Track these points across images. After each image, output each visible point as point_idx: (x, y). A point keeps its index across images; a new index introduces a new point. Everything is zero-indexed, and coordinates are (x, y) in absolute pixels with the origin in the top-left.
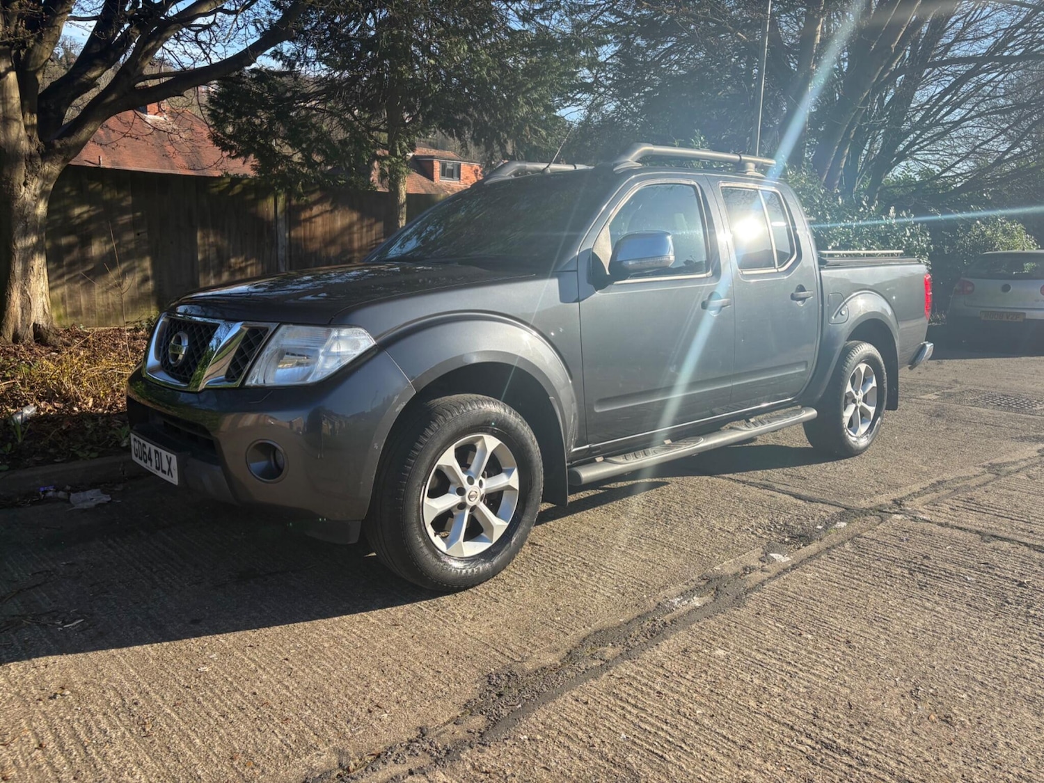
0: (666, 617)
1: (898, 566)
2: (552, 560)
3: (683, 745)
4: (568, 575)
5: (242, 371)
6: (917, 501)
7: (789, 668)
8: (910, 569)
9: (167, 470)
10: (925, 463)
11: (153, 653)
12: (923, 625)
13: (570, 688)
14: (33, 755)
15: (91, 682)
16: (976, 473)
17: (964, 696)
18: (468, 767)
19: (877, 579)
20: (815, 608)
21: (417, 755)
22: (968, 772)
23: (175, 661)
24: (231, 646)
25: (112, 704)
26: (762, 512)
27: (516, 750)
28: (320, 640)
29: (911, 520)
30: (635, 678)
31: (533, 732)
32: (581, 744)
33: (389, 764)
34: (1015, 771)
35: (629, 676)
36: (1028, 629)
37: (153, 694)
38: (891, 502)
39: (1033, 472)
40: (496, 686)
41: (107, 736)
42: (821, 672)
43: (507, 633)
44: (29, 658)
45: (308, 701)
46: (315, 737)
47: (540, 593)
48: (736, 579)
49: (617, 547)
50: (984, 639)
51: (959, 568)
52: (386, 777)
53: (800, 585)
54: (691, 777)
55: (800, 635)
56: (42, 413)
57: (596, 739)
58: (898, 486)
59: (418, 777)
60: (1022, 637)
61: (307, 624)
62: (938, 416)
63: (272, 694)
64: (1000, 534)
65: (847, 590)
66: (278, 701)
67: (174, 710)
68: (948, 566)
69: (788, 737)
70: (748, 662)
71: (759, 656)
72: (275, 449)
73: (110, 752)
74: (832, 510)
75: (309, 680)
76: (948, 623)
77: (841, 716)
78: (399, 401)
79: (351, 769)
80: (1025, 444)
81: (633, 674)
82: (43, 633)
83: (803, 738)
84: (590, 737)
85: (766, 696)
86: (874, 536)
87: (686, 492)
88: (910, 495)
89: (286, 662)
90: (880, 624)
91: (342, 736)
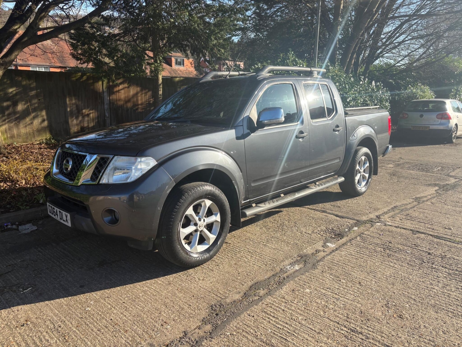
0: (284, 275)
1: (379, 247)
2: (235, 250)
3: (294, 334)
4: (242, 257)
5: (98, 177)
6: (386, 216)
7: (336, 296)
8: (384, 248)
9: (65, 220)
10: (389, 198)
12: (390, 274)
13: (246, 310)
15: (39, 317)
16: (410, 202)
17: (407, 306)
19: (371, 253)
20: (346, 268)
21: (184, 344)
22: (409, 339)
23: (75, 306)
24: (99, 297)
25: (49, 327)
26: (322, 223)
27: (225, 339)
28: (138, 293)
30: (273, 304)
34: (428, 338)
35: (271, 303)
36: (432, 274)
37: (67, 322)
39: (433, 201)
41: (49, 342)
43: (218, 285)
44: (10, 307)
45: (135, 322)
46: (140, 338)
48: (313, 256)
49: (262, 243)
50: (414, 279)
53: (339, 258)
55: (340, 281)
56: (2, 188)
58: (378, 209)
60: (430, 278)
61: (131, 285)
62: (394, 175)
63: (119, 320)
64: (420, 231)
65: (358, 259)
67: (77, 329)
68: (399, 246)
69: (337, 327)
70: (319, 294)
71: (324, 291)
72: (114, 211)
74: (352, 222)
75: (135, 312)
76: (400, 273)
77: (358, 317)
80: (430, 187)
81: (272, 302)
82: (15, 295)
83: (343, 328)
84: (256, 332)
85: (327, 309)
86: (369, 233)
87: (290, 215)
88: (383, 213)
89: (124, 304)
90: (373, 274)
91: (151, 337)
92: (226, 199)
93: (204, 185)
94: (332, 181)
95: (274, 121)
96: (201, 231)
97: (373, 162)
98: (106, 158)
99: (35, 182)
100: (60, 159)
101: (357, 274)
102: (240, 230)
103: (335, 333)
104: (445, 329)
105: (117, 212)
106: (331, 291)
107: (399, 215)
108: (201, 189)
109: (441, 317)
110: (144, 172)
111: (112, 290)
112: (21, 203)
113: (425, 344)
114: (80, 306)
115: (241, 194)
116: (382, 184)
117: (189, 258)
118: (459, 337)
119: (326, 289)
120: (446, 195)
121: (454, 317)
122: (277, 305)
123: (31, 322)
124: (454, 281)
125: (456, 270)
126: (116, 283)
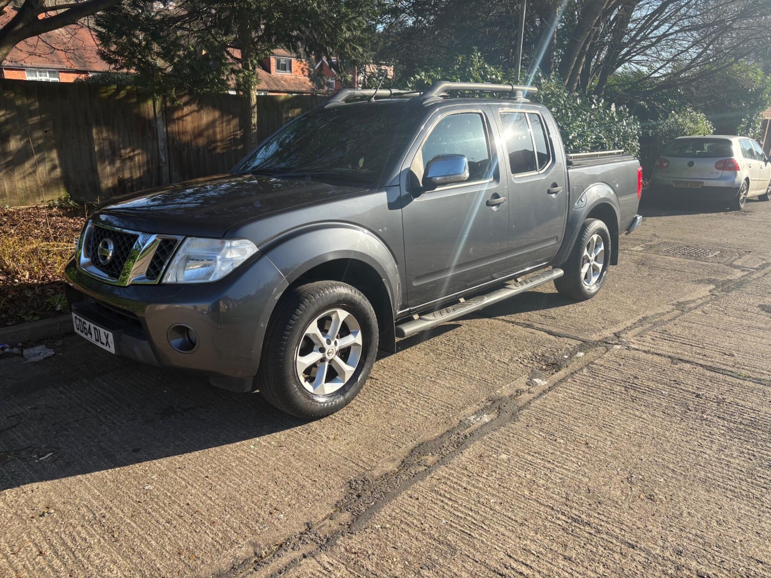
0: (466, 431)
1: (618, 385)
3: (483, 526)
4: (397, 401)
6: (630, 334)
7: (549, 465)
8: (626, 387)
10: (634, 304)
11: (109, 477)
12: (635, 428)
13: (406, 488)
14: (37, 560)
16: (668, 310)
17: (662, 480)
18: (343, 550)
20: (565, 420)
23: (127, 482)
24: (165, 468)
25: (87, 518)
27: (374, 536)
28: (229, 461)
29: (626, 349)
30: (448, 479)
31: (383, 522)
32: (417, 529)
33: (289, 551)
34: (694, 532)
35: (445, 477)
37: (115, 509)
38: (613, 335)
39: (706, 308)
40: (355, 489)
41: (87, 543)
42: (570, 467)
43: (359, 448)
44: (18, 486)
45: (227, 508)
46: (235, 534)
47: (379, 416)
49: (429, 378)
50: (674, 438)
51: (657, 385)
52: (288, 560)
53: (555, 403)
54: (489, 548)
55: (556, 440)
57: (426, 525)
58: (617, 322)
59: (310, 559)
60: (698, 435)
61: (218, 449)
62: (643, 264)
64: (685, 358)
66: (205, 509)
68: (650, 383)
71: (530, 458)
72: (188, 329)
73: (92, 555)
74: (574, 343)
75: (225, 492)
77: (583, 498)
78: (277, 292)
79: (263, 556)
80: (701, 286)
81: (447, 476)
82: (25, 465)
83: (560, 516)
84: (422, 524)
85: (535, 486)
86: (602, 362)
87: (473, 332)
88: (625, 329)
89: (207, 479)
90: (607, 429)
91: (254, 532)
92: (372, 309)
93: (335, 286)
94: (543, 275)
95: (452, 178)
96: (331, 361)
97: (610, 243)
98: (172, 240)
99: (46, 275)
100: (92, 239)
101: (582, 430)
102: (392, 357)
103: (547, 524)
104: (721, 518)
105: (192, 329)
106: (541, 457)
107: (650, 332)
108: (330, 293)
109: (714, 498)
110: (236, 266)
111: (187, 456)
112: (24, 311)
113: (688, 541)
114: (135, 483)
115: (396, 299)
116: (624, 279)
117: (311, 405)
118: (742, 529)
119: (533, 454)
120: (727, 298)
121: (736, 499)
122: (455, 480)
123: (55, 510)
124: (736, 440)
125: (741, 423)
126: (192, 445)
